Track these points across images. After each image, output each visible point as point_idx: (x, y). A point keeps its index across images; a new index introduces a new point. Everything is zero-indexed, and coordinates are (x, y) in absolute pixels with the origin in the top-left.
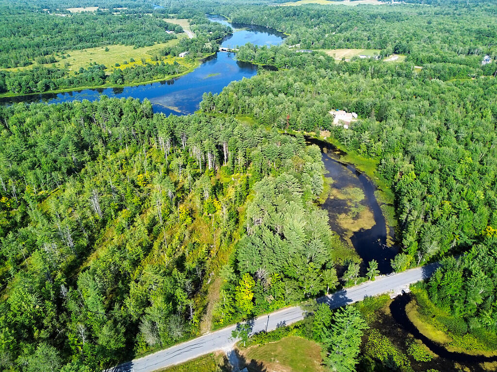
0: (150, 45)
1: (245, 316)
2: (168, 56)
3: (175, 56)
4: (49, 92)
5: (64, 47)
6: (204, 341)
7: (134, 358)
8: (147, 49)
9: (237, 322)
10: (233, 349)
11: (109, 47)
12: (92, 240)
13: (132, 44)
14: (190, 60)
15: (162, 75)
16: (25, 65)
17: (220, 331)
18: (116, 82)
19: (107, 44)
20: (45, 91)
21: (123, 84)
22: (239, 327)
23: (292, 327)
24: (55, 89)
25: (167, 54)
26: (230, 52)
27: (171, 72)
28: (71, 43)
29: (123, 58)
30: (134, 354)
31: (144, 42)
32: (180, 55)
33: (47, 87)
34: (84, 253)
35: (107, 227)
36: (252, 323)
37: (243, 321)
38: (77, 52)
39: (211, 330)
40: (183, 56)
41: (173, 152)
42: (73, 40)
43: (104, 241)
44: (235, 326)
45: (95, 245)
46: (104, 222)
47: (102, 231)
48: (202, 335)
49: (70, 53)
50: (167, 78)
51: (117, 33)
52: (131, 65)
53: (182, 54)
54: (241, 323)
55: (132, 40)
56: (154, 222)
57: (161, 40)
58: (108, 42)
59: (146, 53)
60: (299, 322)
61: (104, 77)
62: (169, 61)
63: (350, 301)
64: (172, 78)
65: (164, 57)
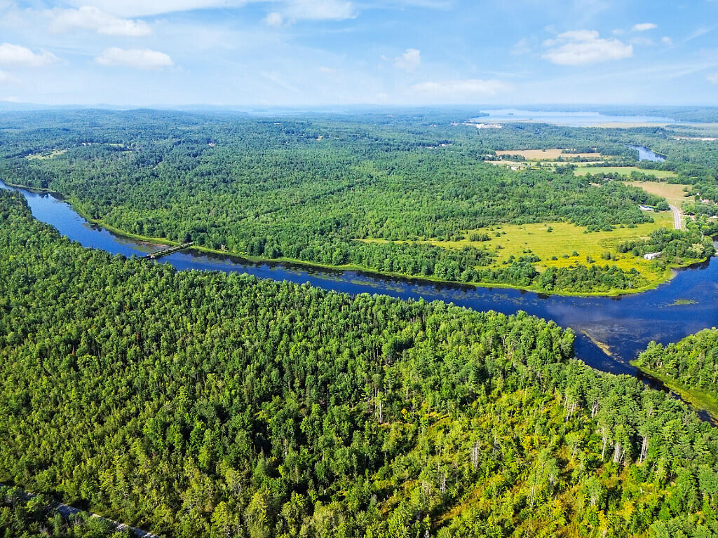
0: (608, 230)
2: (629, 254)
3: (638, 255)
4: (470, 283)
5: (503, 219)
8: (603, 235)
11: (554, 225)
12: (461, 491)
13: (585, 224)
14: (658, 268)
15: (606, 288)
16: (457, 239)
18: (544, 286)
19: (553, 220)
20: (467, 281)
21: (552, 289)
24: (476, 282)
25: (626, 251)
27: (622, 284)
28: (511, 214)
29: (566, 247)
31: (601, 224)
32: (646, 256)
33: (470, 278)
34: (450, 502)
38: (515, 228)
40: (650, 258)
41: (577, 417)
42: (515, 211)
43: (471, 497)
45: (462, 499)
46: (475, 478)
47: (472, 486)
49: (506, 228)
50: (613, 292)
51: (570, 207)
52: (571, 262)
53: (650, 256)
55: (587, 218)
56: (523, 504)
57: (627, 223)
58: (554, 217)
59: (598, 244)
61: (533, 275)
62: (625, 264)
64: (620, 295)
65: (621, 255)
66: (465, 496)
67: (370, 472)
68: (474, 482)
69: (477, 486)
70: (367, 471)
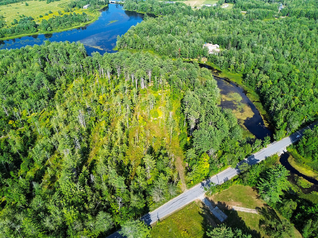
1: (204, 178)
2: (75, 8)
3: (80, 8)
6: (186, 196)
7: (149, 211)
8: (57, 3)
9: (200, 181)
10: (205, 197)
11: (27, 2)
12: (88, 143)
15: (78, 23)
17: (193, 188)
18: (46, 29)
21: (52, 30)
22: (203, 185)
23: (232, 180)
24: (2, 37)
25: (74, 7)
26: (117, 4)
27: (84, 20)
29: (43, 11)
30: (149, 209)
32: (84, 7)
34: (85, 152)
35: (92, 133)
36: (209, 181)
37: (203, 180)
38: (4, 7)
39: (187, 188)
43: (94, 142)
44: (200, 184)
45: (91, 146)
46: (89, 131)
47: (90, 136)
48: (183, 192)
50: (82, 25)
52: (51, 16)
53: (86, 6)
54: (203, 182)
59: (58, 7)
60: (235, 176)
61: (36, 26)
62: (78, 12)
63: (258, 160)
64: (86, 25)
65: (73, 9)
66: (91, 144)
67: (14, 172)
68: (90, 134)
69: (93, 135)
70: (12, 173)
